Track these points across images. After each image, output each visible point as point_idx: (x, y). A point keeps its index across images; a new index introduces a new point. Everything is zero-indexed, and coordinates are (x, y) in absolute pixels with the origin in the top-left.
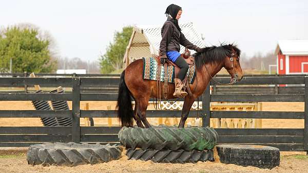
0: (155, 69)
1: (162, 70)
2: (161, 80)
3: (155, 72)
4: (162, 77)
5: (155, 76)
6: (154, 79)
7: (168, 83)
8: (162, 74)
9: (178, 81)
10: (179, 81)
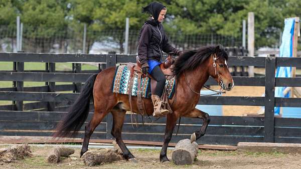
0: (127, 81)
1: (135, 82)
2: (133, 94)
3: (126, 85)
4: (133, 90)
5: (125, 89)
6: (125, 93)
7: (142, 98)
8: (134, 86)
9: (155, 97)
10: (157, 98)
